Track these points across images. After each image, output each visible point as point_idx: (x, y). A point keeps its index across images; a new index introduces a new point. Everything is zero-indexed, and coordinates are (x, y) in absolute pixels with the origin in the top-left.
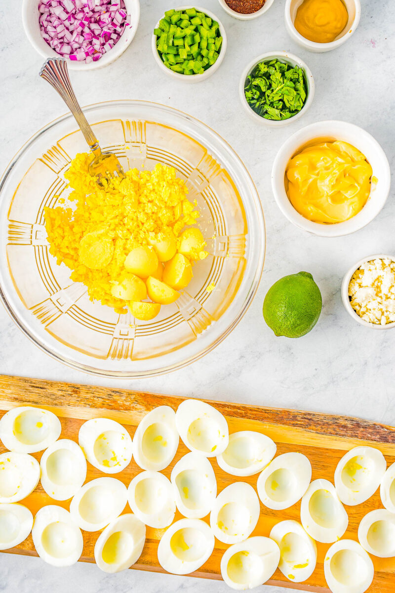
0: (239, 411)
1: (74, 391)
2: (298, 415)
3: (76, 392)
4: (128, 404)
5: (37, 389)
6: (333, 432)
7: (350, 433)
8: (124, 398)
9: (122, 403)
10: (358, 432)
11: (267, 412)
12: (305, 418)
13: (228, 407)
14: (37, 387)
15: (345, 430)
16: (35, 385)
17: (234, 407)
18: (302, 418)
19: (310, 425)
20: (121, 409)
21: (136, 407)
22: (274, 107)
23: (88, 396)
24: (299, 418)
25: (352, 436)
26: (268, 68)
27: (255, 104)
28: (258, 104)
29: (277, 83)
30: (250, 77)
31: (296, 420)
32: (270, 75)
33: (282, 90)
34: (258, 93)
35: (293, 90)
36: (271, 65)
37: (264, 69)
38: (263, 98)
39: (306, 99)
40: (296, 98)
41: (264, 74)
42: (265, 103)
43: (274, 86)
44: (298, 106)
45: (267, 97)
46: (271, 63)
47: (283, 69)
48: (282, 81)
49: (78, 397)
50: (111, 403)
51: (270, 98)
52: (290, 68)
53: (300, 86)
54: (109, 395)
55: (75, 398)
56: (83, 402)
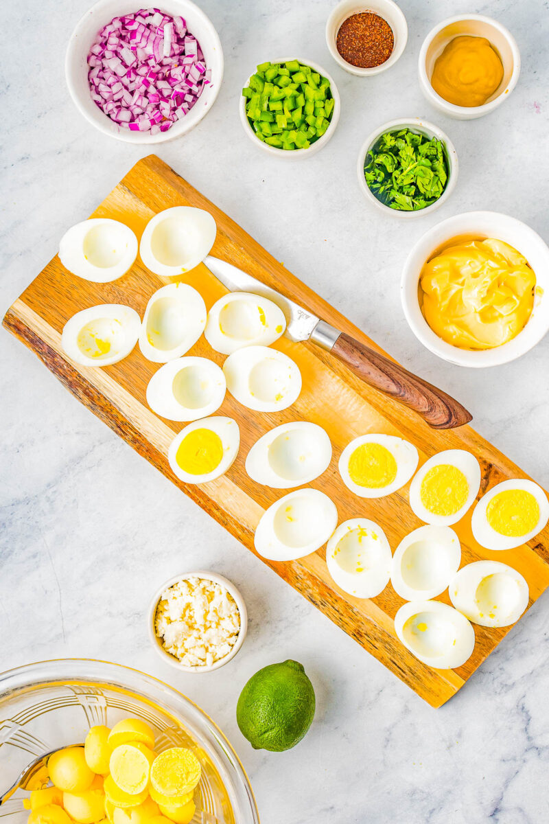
0: (190, 491)
1: (361, 636)
2: (129, 441)
3: (359, 633)
4: (309, 582)
6: (102, 398)
7: (85, 385)
8: (309, 590)
9: (315, 588)
10: (75, 379)
13: (200, 502)
14: (400, 668)
15: (88, 391)
16: (401, 671)
18: (126, 434)
19: (122, 422)
20: (320, 582)
21: (301, 572)
22: (404, 194)
23: (347, 620)
24: (130, 437)
25: (84, 380)
26: (396, 140)
27: (378, 189)
28: (382, 189)
29: (407, 160)
30: (371, 153)
31: (133, 437)
32: (399, 150)
33: (415, 170)
34: (383, 174)
35: (429, 171)
36: (400, 137)
37: (390, 142)
38: (389, 181)
39: (446, 182)
40: (433, 180)
41: (390, 149)
42: (392, 188)
43: (404, 164)
44: (436, 192)
45: (394, 180)
46: (400, 134)
47: (416, 143)
48: (415, 158)
49: (359, 627)
50: (326, 596)
51: (399, 181)
52: (425, 140)
53: (439, 165)
54: (324, 606)
55: (364, 628)
56: (358, 618)
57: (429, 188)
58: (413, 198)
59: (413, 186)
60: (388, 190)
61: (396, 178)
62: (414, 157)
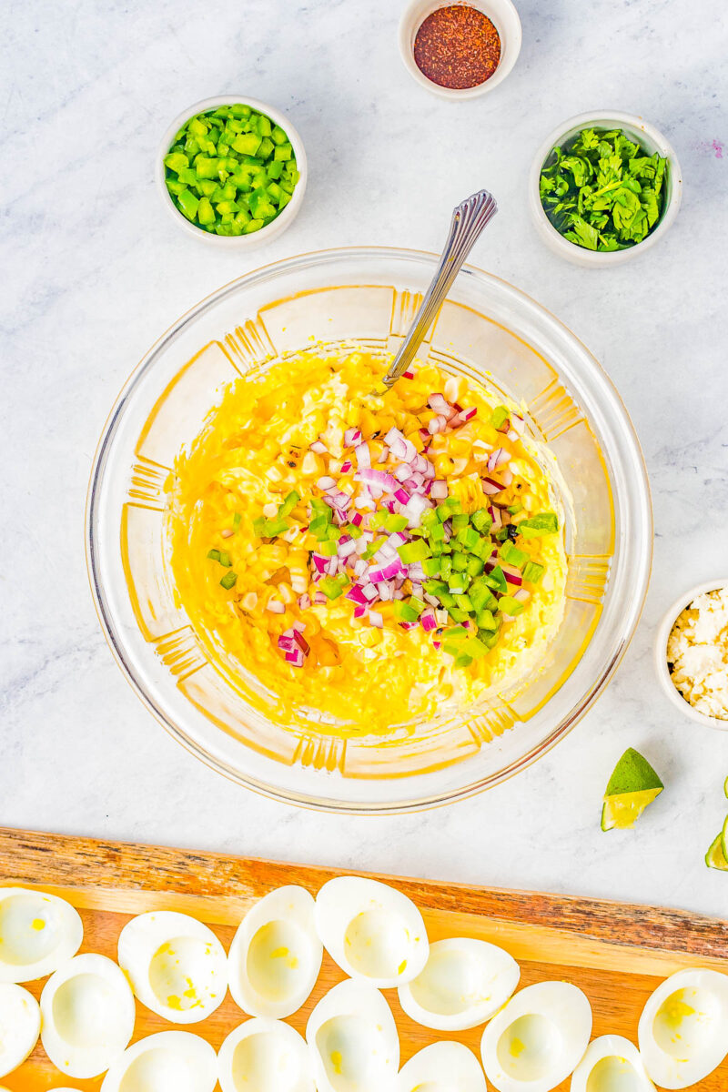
1: (108, 856)
2: (564, 904)
3: (112, 858)
4: (218, 881)
5: (33, 851)
6: (636, 939)
7: (669, 940)
8: (211, 871)
9: (206, 879)
11: (502, 898)
12: (579, 911)
14: (33, 848)
15: (660, 934)
16: (29, 844)
17: (436, 889)
18: (573, 911)
20: (205, 893)
21: (236, 888)
22: (589, 223)
23: (138, 865)
26: (599, 142)
27: (554, 205)
28: (560, 207)
29: (608, 176)
30: (558, 151)
32: (600, 158)
33: (616, 193)
34: (566, 186)
35: (635, 199)
36: (606, 140)
37: (590, 142)
38: (573, 199)
39: (656, 225)
40: (637, 216)
41: (588, 152)
42: (574, 210)
43: (601, 180)
44: (636, 234)
45: (580, 198)
46: (609, 136)
47: (629, 154)
48: (619, 175)
49: (118, 869)
50: (184, 880)
51: (587, 203)
52: (642, 153)
53: (652, 195)
54: (179, 863)
55: (111, 870)
56: (127, 879)
59: (605, 216)
61: (584, 198)
62: (619, 173)
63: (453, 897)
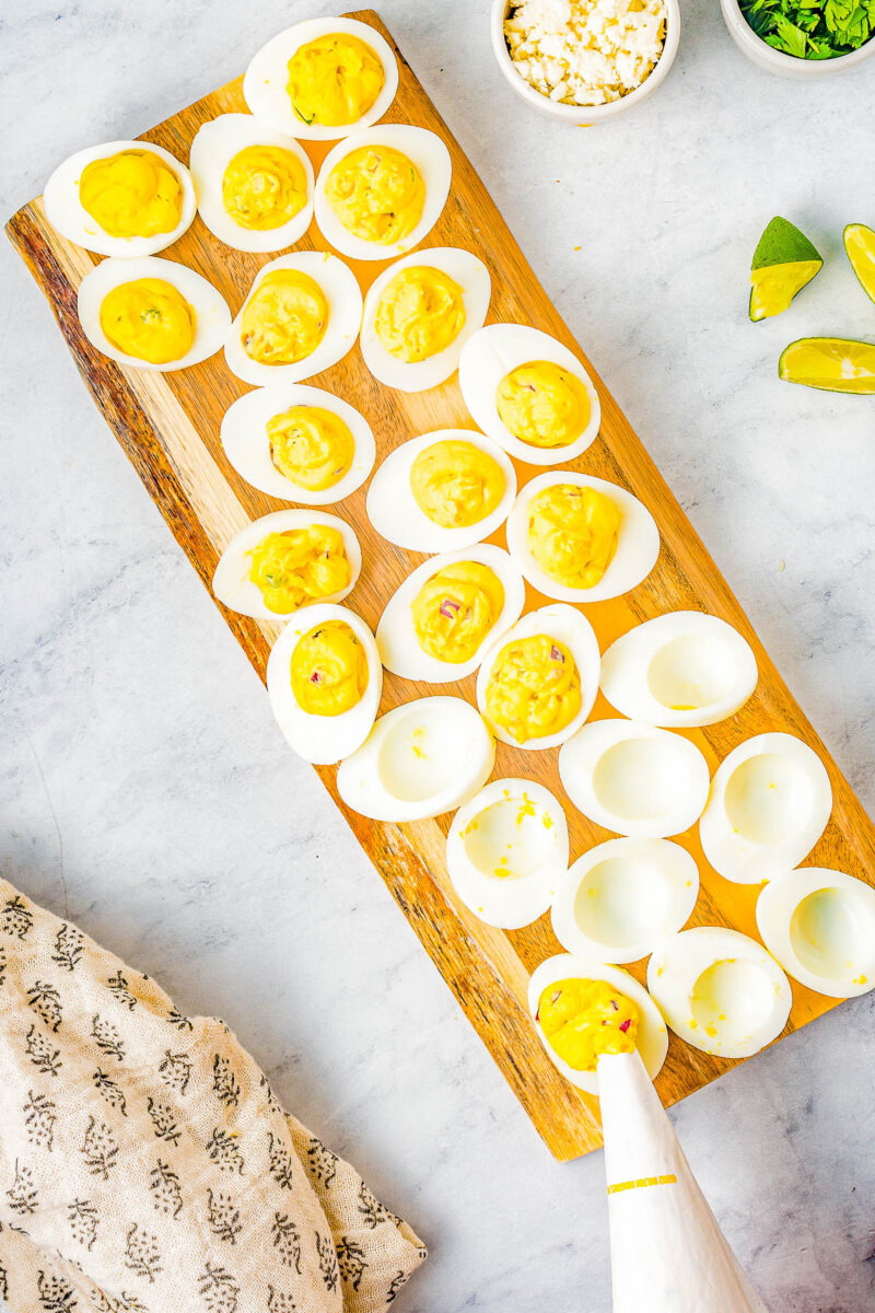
0: (246, 635)
1: (467, 990)
2: (164, 509)
3: (465, 984)
4: (404, 865)
5: (520, 1067)
6: (141, 417)
7: (118, 384)
8: (401, 879)
9: (412, 878)
10: (104, 367)
11: (204, 575)
12: (160, 490)
13: (256, 658)
14: (518, 1070)
15: (119, 396)
16: (517, 1076)
17: (245, 647)
18: (164, 496)
19: (163, 472)
20: (424, 870)
21: (396, 843)
23: (451, 954)
24: (169, 503)
25: (120, 375)
31: (175, 506)
42: (777, 7)
44: (854, 37)
49: (470, 972)
50: (427, 899)
54: (418, 915)
55: (476, 978)
56: (472, 957)
57: (843, 26)
58: (811, 37)
59: (816, 16)
60: (769, 9)
63: (240, 623)
